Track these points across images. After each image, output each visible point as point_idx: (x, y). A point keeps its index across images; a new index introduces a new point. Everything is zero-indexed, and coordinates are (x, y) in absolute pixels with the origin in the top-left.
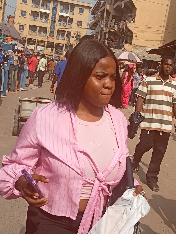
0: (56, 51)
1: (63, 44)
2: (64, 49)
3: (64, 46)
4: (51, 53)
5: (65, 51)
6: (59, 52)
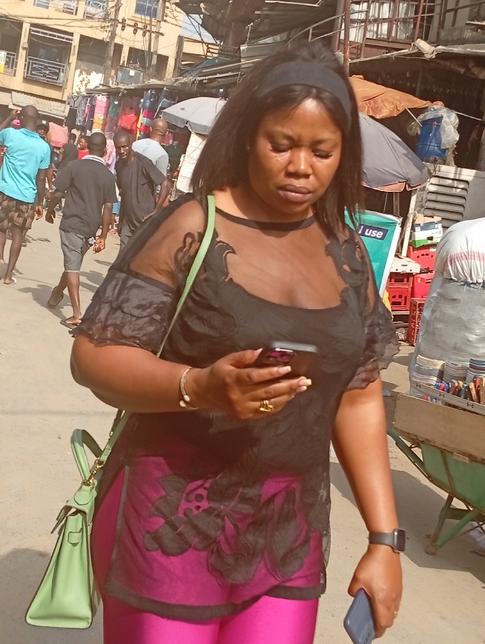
0: (34, 69)
1: (72, 34)
2: (73, 59)
3: (76, 42)
4: (7, 77)
5: (79, 70)
6: (47, 72)
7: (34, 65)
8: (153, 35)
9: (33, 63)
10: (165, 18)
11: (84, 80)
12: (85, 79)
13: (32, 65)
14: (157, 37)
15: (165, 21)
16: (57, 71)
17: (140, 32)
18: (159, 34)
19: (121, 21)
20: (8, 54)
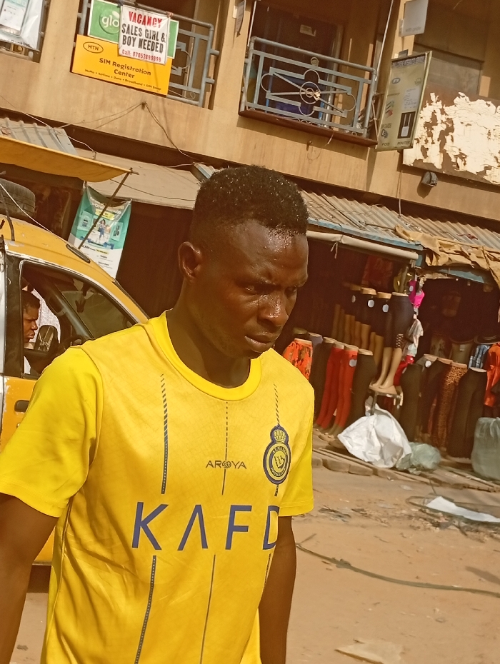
7: (273, 71)
9: (268, 63)
11: (434, 118)
12: (440, 117)
13: (266, 69)
20: (184, 25)
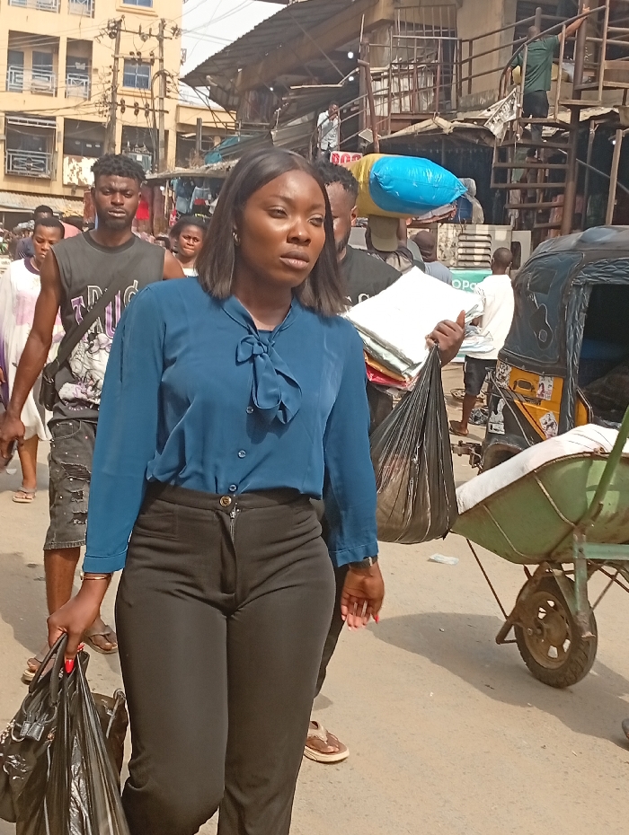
0: (17, 163)
1: (53, 118)
2: (60, 146)
3: (60, 127)
5: (67, 159)
6: (32, 165)
7: (15, 159)
8: (157, 114)
9: (13, 156)
10: (168, 94)
11: (74, 168)
12: (76, 167)
13: (13, 159)
14: (162, 116)
15: (168, 97)
16: (43, 162)
17: (142, 113)
18: (163, 112)
19: (119, 103)
